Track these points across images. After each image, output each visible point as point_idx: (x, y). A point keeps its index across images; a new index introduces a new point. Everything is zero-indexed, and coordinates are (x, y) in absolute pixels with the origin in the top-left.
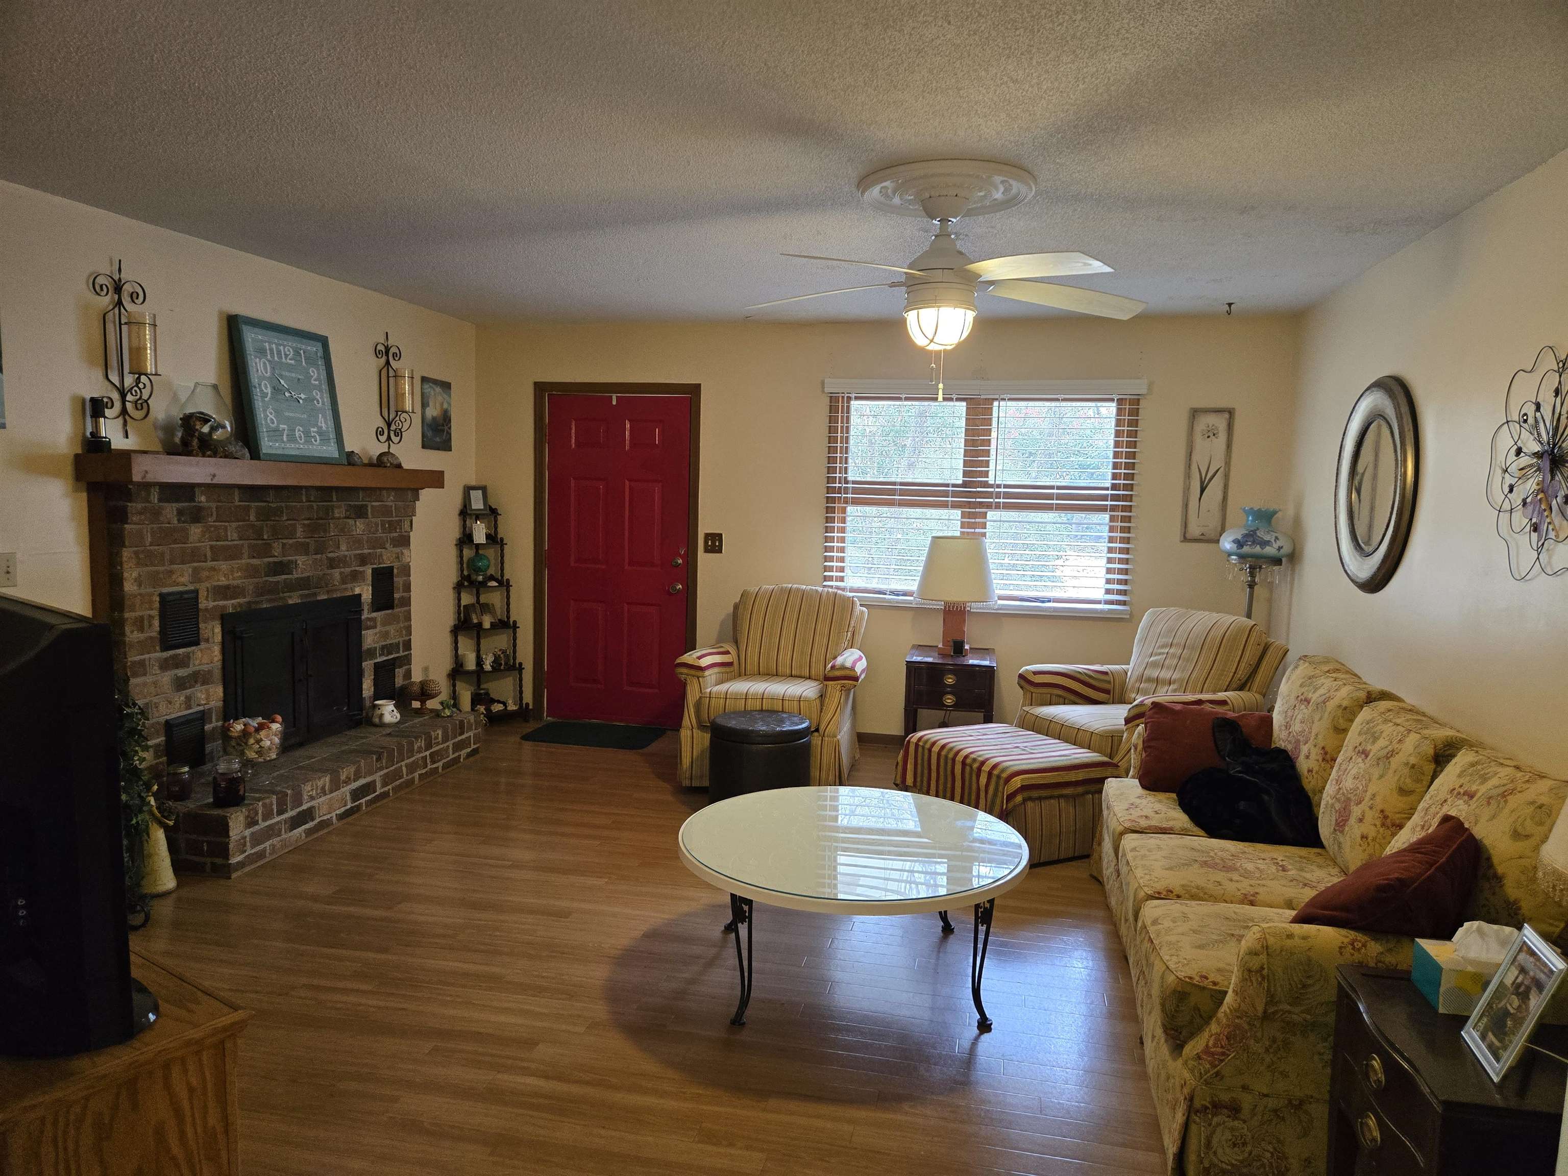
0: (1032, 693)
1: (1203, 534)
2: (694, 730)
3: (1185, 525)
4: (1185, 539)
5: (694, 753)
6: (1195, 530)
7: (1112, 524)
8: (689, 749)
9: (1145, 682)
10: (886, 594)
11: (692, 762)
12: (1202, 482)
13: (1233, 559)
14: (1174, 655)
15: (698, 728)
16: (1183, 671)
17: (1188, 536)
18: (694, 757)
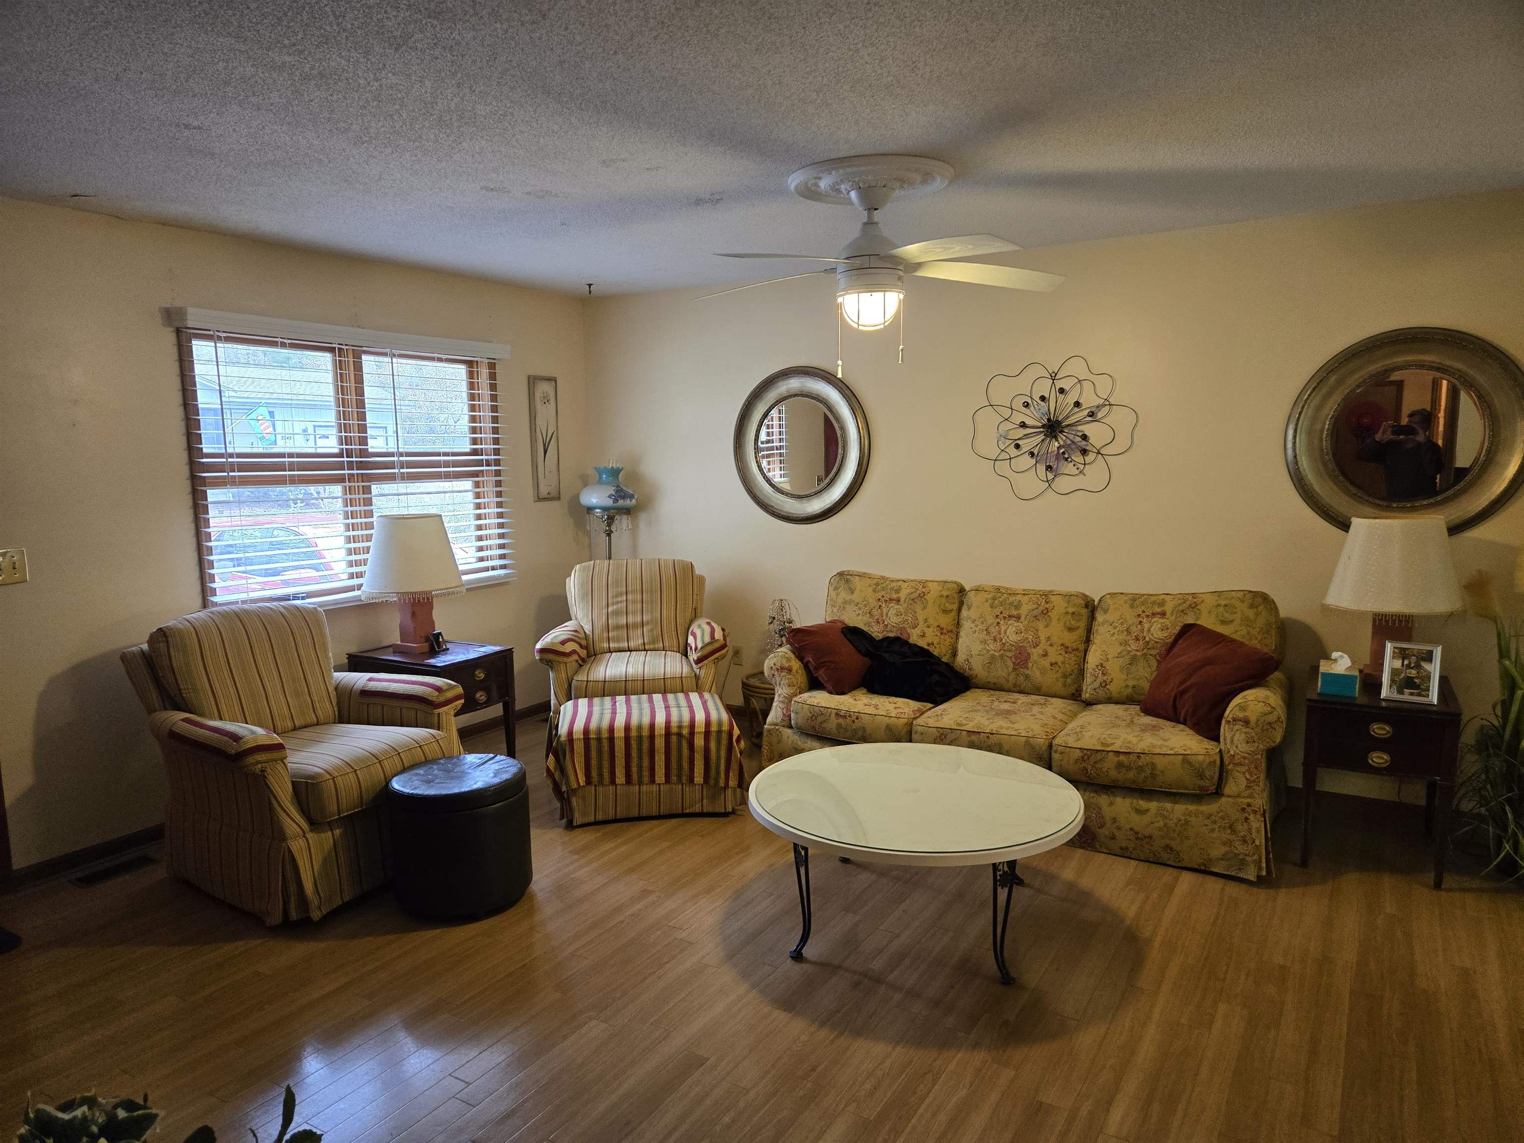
0: (566, 663)
1: (549, 493)
2: (308, 836)
3: (537, 485)
4: (539, 499)
5: (316, 870)
6: (544, 491)
7: (477, 490)
8: (308, 866)
9: (613, 631)
10: (290, 600)
11: (315, 881)
12: (544, 445)
13: (597, 513)
14: (634, 602)
15: (311, 831)
16: (652, 613)
17: (540, 497)
18: (316, 874)
